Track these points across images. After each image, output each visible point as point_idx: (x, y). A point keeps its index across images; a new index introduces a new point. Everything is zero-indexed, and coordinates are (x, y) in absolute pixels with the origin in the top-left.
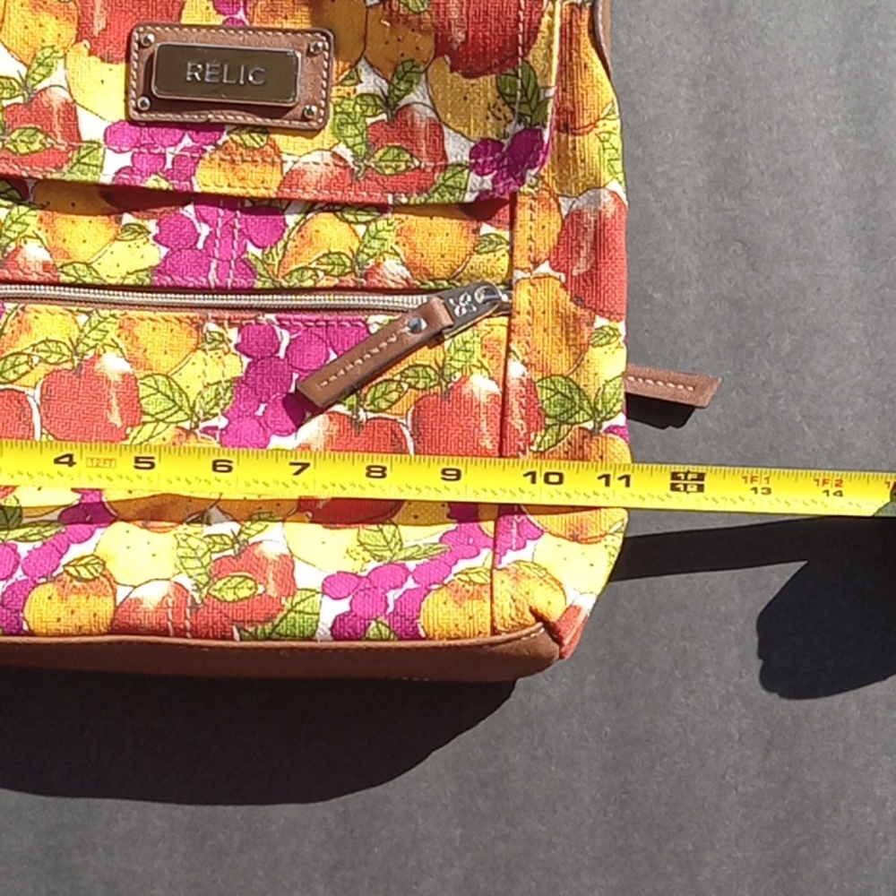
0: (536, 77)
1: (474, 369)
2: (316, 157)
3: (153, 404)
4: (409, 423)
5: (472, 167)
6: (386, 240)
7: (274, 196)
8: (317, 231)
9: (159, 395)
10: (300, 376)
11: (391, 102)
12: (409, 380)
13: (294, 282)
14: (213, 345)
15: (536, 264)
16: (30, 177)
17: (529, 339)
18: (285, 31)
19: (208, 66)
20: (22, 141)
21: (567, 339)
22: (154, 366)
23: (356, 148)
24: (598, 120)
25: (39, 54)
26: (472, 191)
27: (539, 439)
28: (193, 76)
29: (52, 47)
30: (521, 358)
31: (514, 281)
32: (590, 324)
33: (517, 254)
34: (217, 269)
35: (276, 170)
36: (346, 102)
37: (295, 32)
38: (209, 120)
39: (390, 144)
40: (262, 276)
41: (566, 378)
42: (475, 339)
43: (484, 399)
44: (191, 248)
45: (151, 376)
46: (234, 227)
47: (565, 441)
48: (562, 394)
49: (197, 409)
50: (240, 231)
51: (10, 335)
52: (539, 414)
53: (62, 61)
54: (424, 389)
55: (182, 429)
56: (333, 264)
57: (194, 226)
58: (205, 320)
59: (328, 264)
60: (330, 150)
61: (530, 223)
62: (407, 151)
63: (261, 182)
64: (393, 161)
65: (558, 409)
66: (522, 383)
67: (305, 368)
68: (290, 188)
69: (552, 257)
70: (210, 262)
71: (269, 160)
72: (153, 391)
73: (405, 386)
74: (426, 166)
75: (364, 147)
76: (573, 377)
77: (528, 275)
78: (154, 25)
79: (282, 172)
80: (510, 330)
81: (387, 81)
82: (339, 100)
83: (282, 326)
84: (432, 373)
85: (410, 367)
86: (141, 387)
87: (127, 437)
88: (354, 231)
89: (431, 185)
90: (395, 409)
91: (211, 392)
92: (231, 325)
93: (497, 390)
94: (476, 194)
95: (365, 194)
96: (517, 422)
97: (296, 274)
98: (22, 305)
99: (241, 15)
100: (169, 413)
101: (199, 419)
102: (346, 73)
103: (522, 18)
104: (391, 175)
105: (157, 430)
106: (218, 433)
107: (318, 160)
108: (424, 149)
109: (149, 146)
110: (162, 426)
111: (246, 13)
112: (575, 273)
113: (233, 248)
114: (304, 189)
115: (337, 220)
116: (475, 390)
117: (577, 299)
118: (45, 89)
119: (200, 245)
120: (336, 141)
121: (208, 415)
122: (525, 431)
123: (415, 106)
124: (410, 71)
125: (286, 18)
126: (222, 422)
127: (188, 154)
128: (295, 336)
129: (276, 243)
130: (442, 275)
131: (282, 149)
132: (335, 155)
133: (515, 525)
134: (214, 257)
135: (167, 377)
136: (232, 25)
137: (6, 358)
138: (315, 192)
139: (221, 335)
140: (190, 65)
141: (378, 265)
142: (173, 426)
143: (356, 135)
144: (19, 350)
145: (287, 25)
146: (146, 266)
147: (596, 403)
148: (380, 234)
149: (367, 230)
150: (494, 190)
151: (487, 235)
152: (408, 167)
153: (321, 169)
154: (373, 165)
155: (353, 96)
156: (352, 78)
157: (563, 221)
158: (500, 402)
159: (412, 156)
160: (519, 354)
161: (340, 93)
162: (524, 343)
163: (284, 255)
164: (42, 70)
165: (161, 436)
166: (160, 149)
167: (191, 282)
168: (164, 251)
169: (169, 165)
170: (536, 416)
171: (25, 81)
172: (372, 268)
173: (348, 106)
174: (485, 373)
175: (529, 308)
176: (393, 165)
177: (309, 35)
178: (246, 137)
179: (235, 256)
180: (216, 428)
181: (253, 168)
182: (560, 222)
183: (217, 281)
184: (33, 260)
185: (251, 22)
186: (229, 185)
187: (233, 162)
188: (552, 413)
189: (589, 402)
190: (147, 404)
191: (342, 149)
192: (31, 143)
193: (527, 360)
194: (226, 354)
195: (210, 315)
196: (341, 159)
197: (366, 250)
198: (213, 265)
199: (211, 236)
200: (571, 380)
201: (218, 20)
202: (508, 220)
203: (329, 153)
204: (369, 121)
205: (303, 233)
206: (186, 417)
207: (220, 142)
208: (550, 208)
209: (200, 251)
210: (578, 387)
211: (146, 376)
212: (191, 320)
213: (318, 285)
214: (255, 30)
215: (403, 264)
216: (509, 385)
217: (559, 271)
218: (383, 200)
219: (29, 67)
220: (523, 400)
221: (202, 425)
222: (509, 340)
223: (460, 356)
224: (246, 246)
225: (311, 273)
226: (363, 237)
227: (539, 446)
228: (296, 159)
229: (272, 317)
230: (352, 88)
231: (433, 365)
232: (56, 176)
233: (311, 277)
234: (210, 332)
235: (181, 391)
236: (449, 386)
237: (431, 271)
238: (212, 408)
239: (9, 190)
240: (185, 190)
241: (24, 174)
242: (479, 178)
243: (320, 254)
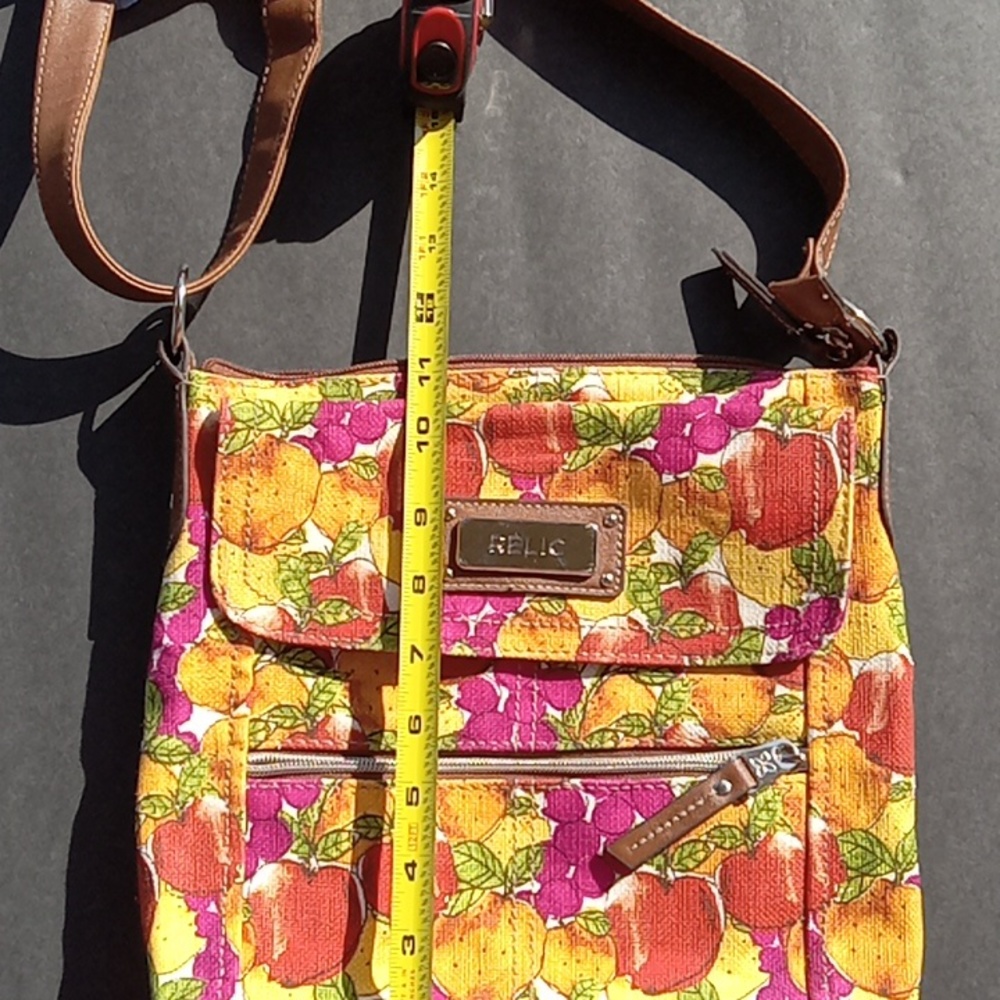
0: (831, 551)
1: (778, 827)
2: (612, 621)
3: (468, 871)
4: (718, 881)
5: (766, 631)
6: (683, 701)
7: (573, 659)
8: (615, 693)
9: (473, 862)
10: (608, 839)
11: (685, 570)
12: (715, 840)
13: (595, 743)
14: (521, 811)
15: (831, 723)
16: (338, 647)
17: (827, 795)
18: (580, 505)
19: (510, 538)
20: (329, 612)
21: (866, 794)
22: (466, 833)
23: (651, 613)
24: (887, 588)
25: (344, 530)
26: (769, 654)
27: (842, 891)
28: (496, 549)
29: (356, 522)
30: (822, 814)
31: (810, 740)
32: (888, 780)
33: (811, 712)
34: (519, 732)
35: (575, 634)
36: (640, 570)
37: (589, 506)
38: (510, 589)
39: (684, 609)
40: (564, 738)
41: (866, 832)
42: (777, 798)
43: (788, 856)
44: (492, 711)
45: (465, 843)
46: (532, 689)
47: (868, 892)
48: (862, 847)
49: (510, 874)
50: (539, 693)
51: (330, 812)
52: (841, 867)
53: (366, 535)
54: (731, 848)
55: (497, 894)
56: (633, 725)
57: (494, 690)
58: (512, 786)
59: (628, 726)
60: (624, 615)
61: (823, 684)
62: (700, 615)
63: (560, 647)
64: (687, 624)
65: (860, 861)
66: (823, 837)
67: (612, 831)
68: (588, 651)
69: (846, 716)
70: (511, 726)
71: (567, 625)
72: (467, 858)
73: (712, 846)
74: (721, 630)
75: (658, 613)
76: (873, 831)
77: (823, 733)
78: (455, 501)
79: (580, 637)
80: (809, 788)
81: (682, 552)
82: (634, 569)
83: (587, 791)
84: (737, 833)
85: (715, 828)
86: (456, 855)
87: (445, 906)
88: (650, 692)
89: (727, 648)
90: (702, 868)
91: (521, 858)
92: (538, 791)
93: (799, 845)
94: (773, 656)
95: (661, 656)
96: (820, 875)
97: (596, 736)
98: (339, 781)
99: (537, 490)
100: (484, 878)
101: (512, 884)
102: (640, 543)
103: (817, 498)
104: (686, 638)
105: (475, 897)
106: (532, 898)
107: (614, 624)
108: (718, 614)
109: (453, 615)
110: (478, 892)
111: (542, 488)
112: (869, 731)
113: (533, 709)
114: (602, 652)
115: (633, 682)
116: (779, 847)
117: (873, 757)
118: (349, 563)
119: (501, 708)
120: (632, 607)
121: (522, 881)
122: (828, 883)
123: (710, 575)
124: (704, 543)
125: (580, 493)
126: (534, 887)
127: (489, 621)
128: (600, 800)
129: (575, 705)
130: (739, 733)
131: (579, 615)
132: (630, 620)
133: (826, 979)
134: (515, 720)
135: (480, 844)
136: (527, 500)
137: (327, 835)
138: (613, 655)
139: (528, 800)
140: (493, 537)
141: (677, 726)
142: (488, 892)
143: (651, 602)
144: (340, 826)
145: (582, 499)
146: (451, 731)
147: (897, 855)
148: (676, 695)
149: (664, 691)
150: (790, 653)
151: (782, 696)
152: (703, 631)
153: (618, 632)
154: (667, 629)
155: (647, 565)
156: (645, 548)
157: (854, 682)
158: (803, 857)
159: (706, 620)
160: (819, 810)
161: (634, 562)
162: (823, 799)
163: (584, 716)
164: (347, 544)
165: (478, 903)
166: (463, 617)
167: (495, 746)
168: (467, 715)
169: (472, 633)
170: (839, 870)
171: (331, 555)
172: (672, 729)
173: (642, 574)
174: (788, 830)
175: (826, 765)
176: (688, 628)
177: (603, 509)
178: (545, 604)
179: (535, 718)
180: (529, 893)
181: (551, 632)
182: (851, 683)
183: (520, 744)
184: (343, 730)
185: (547, 496)
186: (529, 650)
187: (532, 627)
188: (854, 866)
189: (890, 855)
190: (462, 871)
191: (637, 615)
192: (338, 614)
193: (827, 815)
194: (533, 818)
195: (517, 781)
196: (637, 623)
197: (664, 711)
198: (515, 728)
199: (512, 698)
200: (871, 834)
201: (516, 495)
202: (801, 680)
203: (625, 619)
204: (663, 588)
205: (601, 694)
206: (499, 882)
207: (520, 610)
208: (841, 670)
209: (501, 714)
210: (878, 841)
211: (459, 844)
212: (499, 787)
213: (619, 746)
214: (551, 504)
215: (701, 724)
216: (811, 841)
217: (852, 729)
218: (679, 662)
219: (334, 541)
220: (825, 855)
221: (517, 890)
222: (809, 797)
223: (764, 815)
224: (545, 708)
225: (610, 734)
226: (660, 698)
227: (843, 897)
228: (592, 624)
229: (577, 782)
230: (646, 558)
231: (738, 825)
232: (365, 646)
233: (611, 739)
234: (518, 798)
235: (494, 857)
236: (756, 844)
237: (729, 730)
238: (524, 873)
239: (313, 660)
240: (488, 655)
241: (333, 645)
242: (775, 642)
243: (620, 716)
